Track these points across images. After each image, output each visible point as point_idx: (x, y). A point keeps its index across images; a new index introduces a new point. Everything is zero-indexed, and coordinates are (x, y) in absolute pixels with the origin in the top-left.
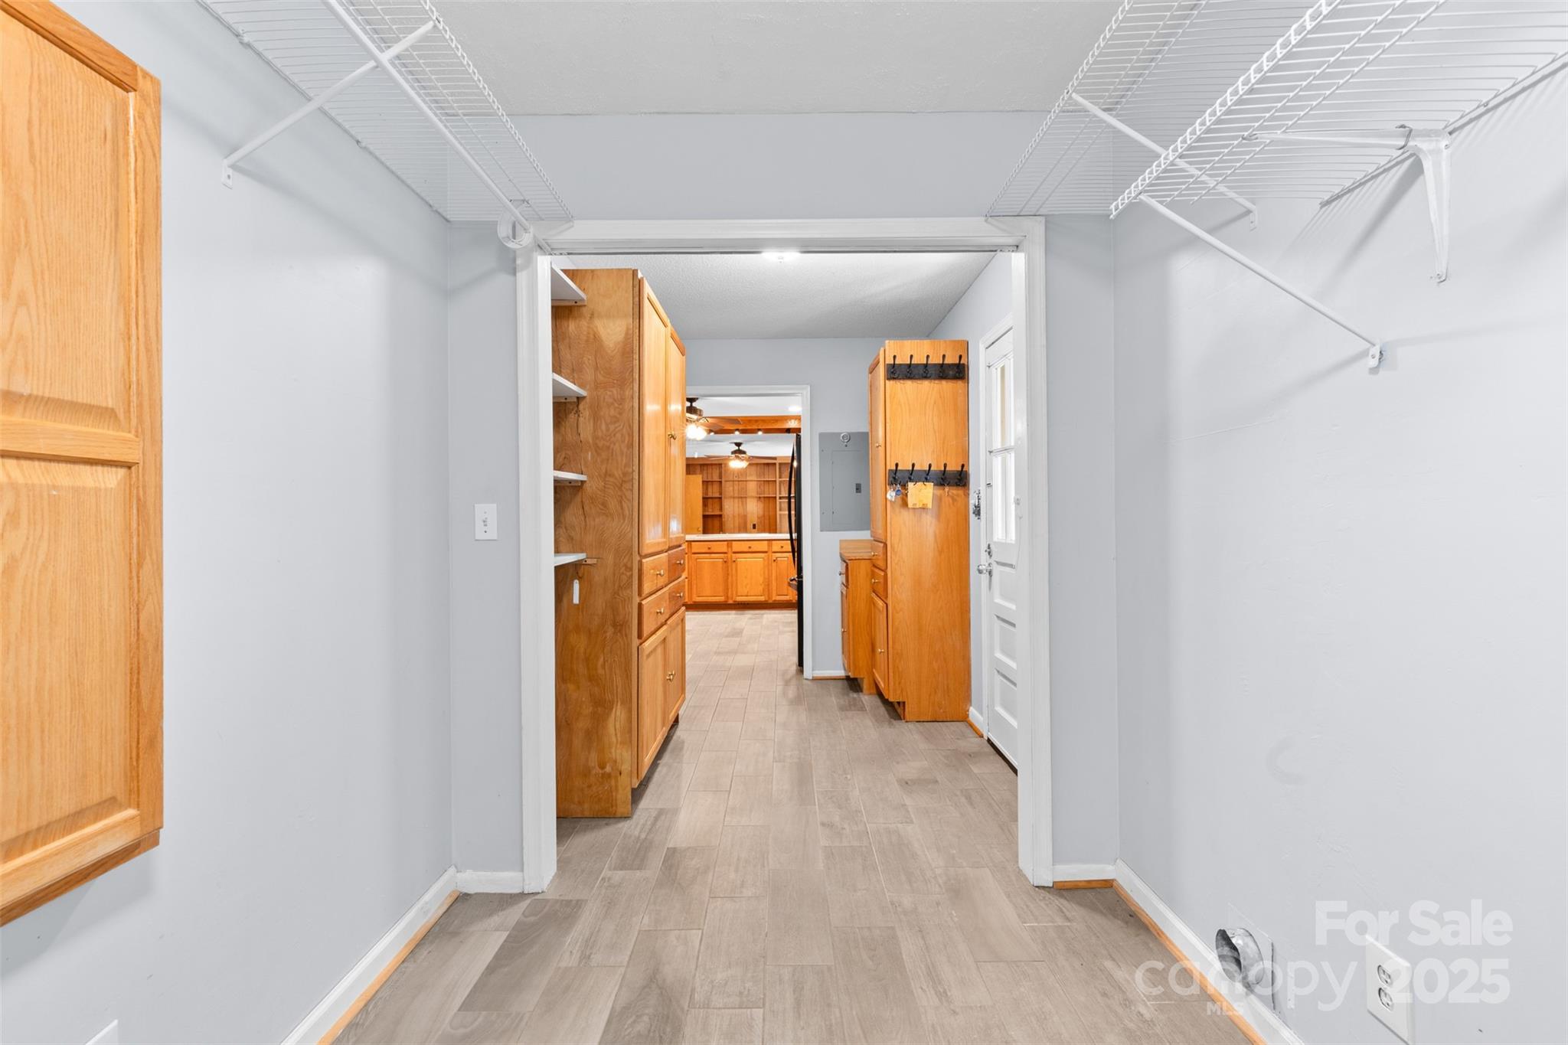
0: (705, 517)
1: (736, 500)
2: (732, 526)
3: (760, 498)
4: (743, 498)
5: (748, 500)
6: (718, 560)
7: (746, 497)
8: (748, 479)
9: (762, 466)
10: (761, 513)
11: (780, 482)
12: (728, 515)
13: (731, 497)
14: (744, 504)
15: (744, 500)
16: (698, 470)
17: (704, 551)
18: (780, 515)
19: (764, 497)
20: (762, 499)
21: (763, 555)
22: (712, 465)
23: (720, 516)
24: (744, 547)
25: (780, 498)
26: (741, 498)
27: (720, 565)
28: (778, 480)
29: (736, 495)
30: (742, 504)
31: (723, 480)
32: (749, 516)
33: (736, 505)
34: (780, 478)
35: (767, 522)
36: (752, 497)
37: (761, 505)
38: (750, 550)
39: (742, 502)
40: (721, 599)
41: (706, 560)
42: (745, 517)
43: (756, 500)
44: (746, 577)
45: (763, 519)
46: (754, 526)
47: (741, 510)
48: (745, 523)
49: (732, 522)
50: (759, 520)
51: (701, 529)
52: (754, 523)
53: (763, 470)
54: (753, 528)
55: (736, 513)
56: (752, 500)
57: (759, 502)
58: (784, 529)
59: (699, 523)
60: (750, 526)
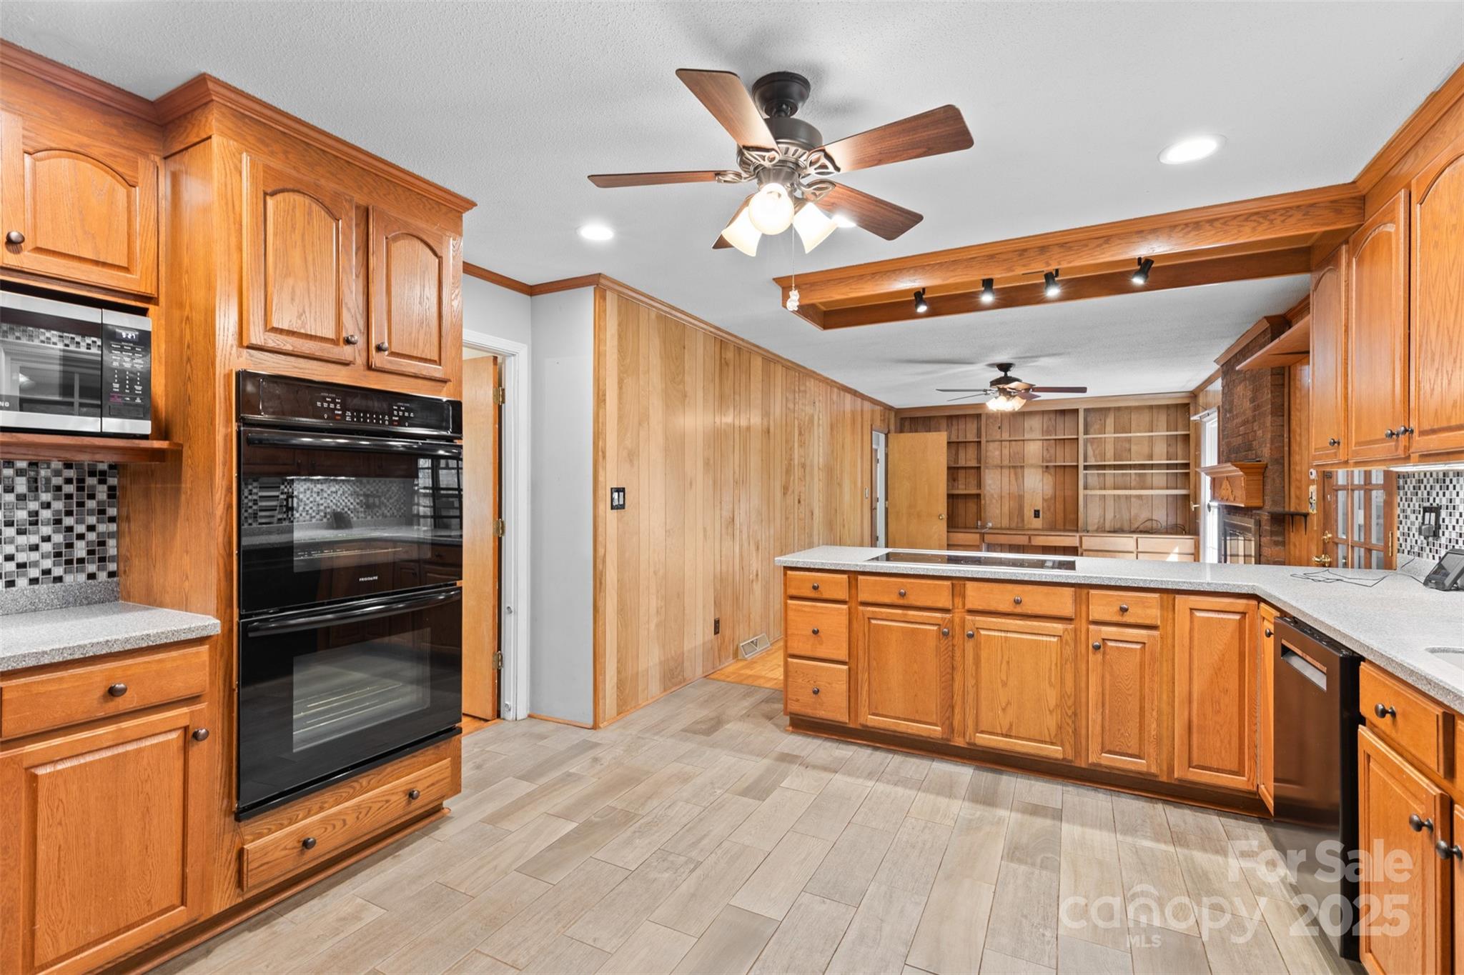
0: (951, 497)
1: (1006, 471)
2: (998, 511)
3: (1047, 467)
4: (1017, 467)
5: (1026, 471)
6: (928, 625)
7: (1022, 467)
8: (1026, 437)
9: (1053, 416)
10: (1049, 491)
11: (1086, 441)
12: (992, 495)
13: (996, 467)
14: (1019, 478)
15: (1019, 470)
16: (944, 423)
17: (887, 600)
18: (1086, 496)
19: (1055, 466)
20: (1052, 471)
21: (1058, 627)
22: (965, 416)
23: (978, 496)
24: (1001, 599)
25: (1086, 468)
26: (1014, 467)
27: (932, 643)
28: (1082, 437)
29: (1006, 463)
30: (1016, 479)
31: (983, 440)
32: (1027, 496)
33: (1006, 480)
34: (1086, 432)
35: (1060, 506)
36: (1032, 466)
37: (1049, 480)
38: (1018, 610)
39: (1016, 474)
40: (935, 731)
41: (892, 623)
42: (1021, 498)
43: (1041, 471)
44: (1004, 684)
45: (1053, 501)
46: (1037, 514)
47: (1014, 489)
48: (1021, 508)
49: (999, 506)
50: (1045, 504)
51: (944, 516)
52: (1036, 509)
53: (1053, 422)
54: (1035, 517)
55: (1005, 492)
56: (1033, 470)
57: (1046, 474)
58: (1096, 521)
59: (942, 507)
60: (1029, 513)
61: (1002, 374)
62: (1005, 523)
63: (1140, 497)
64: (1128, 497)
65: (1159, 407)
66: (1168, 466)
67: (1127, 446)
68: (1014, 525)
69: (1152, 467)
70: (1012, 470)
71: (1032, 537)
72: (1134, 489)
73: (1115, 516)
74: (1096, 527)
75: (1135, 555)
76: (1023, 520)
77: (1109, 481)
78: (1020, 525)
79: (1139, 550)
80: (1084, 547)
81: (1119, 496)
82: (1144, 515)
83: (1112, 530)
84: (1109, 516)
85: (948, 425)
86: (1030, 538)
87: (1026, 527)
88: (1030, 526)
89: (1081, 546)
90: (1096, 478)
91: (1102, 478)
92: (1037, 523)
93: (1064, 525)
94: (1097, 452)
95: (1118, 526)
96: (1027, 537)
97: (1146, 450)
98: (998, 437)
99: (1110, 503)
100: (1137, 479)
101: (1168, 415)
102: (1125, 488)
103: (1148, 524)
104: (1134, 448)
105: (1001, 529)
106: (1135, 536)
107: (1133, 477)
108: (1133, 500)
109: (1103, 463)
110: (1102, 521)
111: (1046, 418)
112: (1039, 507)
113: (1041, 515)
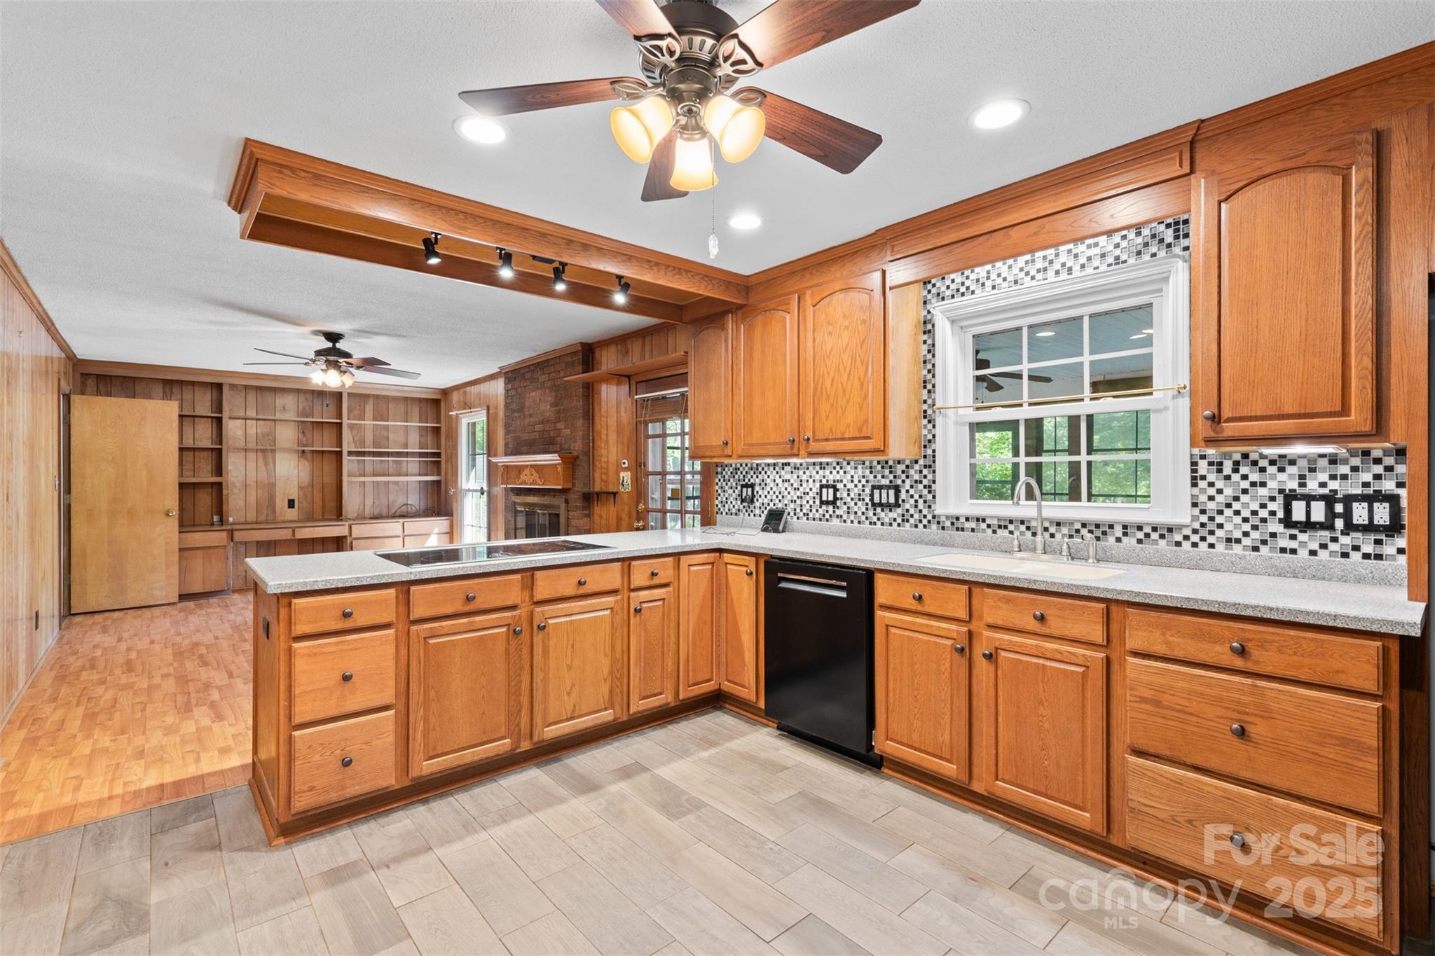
0: (184, 487)
1: (252, 456)
2: (242, 503)
4: (266, 450)
5: (278, 455)
7: (273, 451)
8: (278, 416)
9: (309, 397)
10: (306, 479)
12: (233, 484)
13: (238, 450)
14: (270, 464)
15: (269, 455)
16: (158, 389)
18: (348, 483)
19: (313, 451)
20: (309, 455)
22: (193, 383)
25: (350, 454)
26: (263, 451)
27: (501, 646)
29: (252, 445)
30: (266, 465)
31: (225, 415)
32: (279, 484)
33: (251, 465)
34: (351, 418)
35: (318, 496)
36: (287, 450)
37: (305, 466)
39: (265, 459)
40: (503, 745)
41: (456, 635)
42: (272, 486)
43: (295, 456)
45: (310, 489)
46: (291, 504)
47: (263, 475)
48: (272, 498)
49: (242, 496)
50: (301, 493)
51: (175, 512)
52: (290, 498)
53: (311, 404)
54: (289, 507)
55: (252, 479)
56: (287, 455)
57: (302, 460)
58: (357, 508)
59: (171, 500)
60: (281, 503)
61: (330, 345)
62: (252, 516)
63: (396, 483)
64: (387, 484)
65: (413, 399)
66: (421, 455)
67: (385, 434)
68: (262, 518)
69: (407, 455)
70: (260, 454)
71: (296, 530)
72: (392, 476)
73: (374, 503)
74: (356, 514)
75: (401, 538)
76: (274, 512)
77: (369, 468)
78: (270, 518)
79: (406, 533)
80: (354, 536)
81: (378, 483)
82: (401, 500)
83: (372, 516)
84: (369, 502)
85: (164, 392)
86: (294, 531)
87: (279, 520)
88: (283, 518)
89: (351, 535)
90: (356, 464)
91: (361, 465)
92: (292, 514)
93: (323, 513)
94: (357, 438)
95: (377, 512)
96: (291, 530)
97: (401, 439)
98: (242, 414)
99: (369, 489)
100: (395, 465)
101: (420, 408)
102: (384, 475)
103: (404, 508)
104: (391, 436)
105: (246, 523)
106: (401, 520)
107: (391, 464)
108: (390, 486)
109: (363, 450)
110: (362, 507)
111: (302, 398)
112: (294, 496)
113: (296, 505)
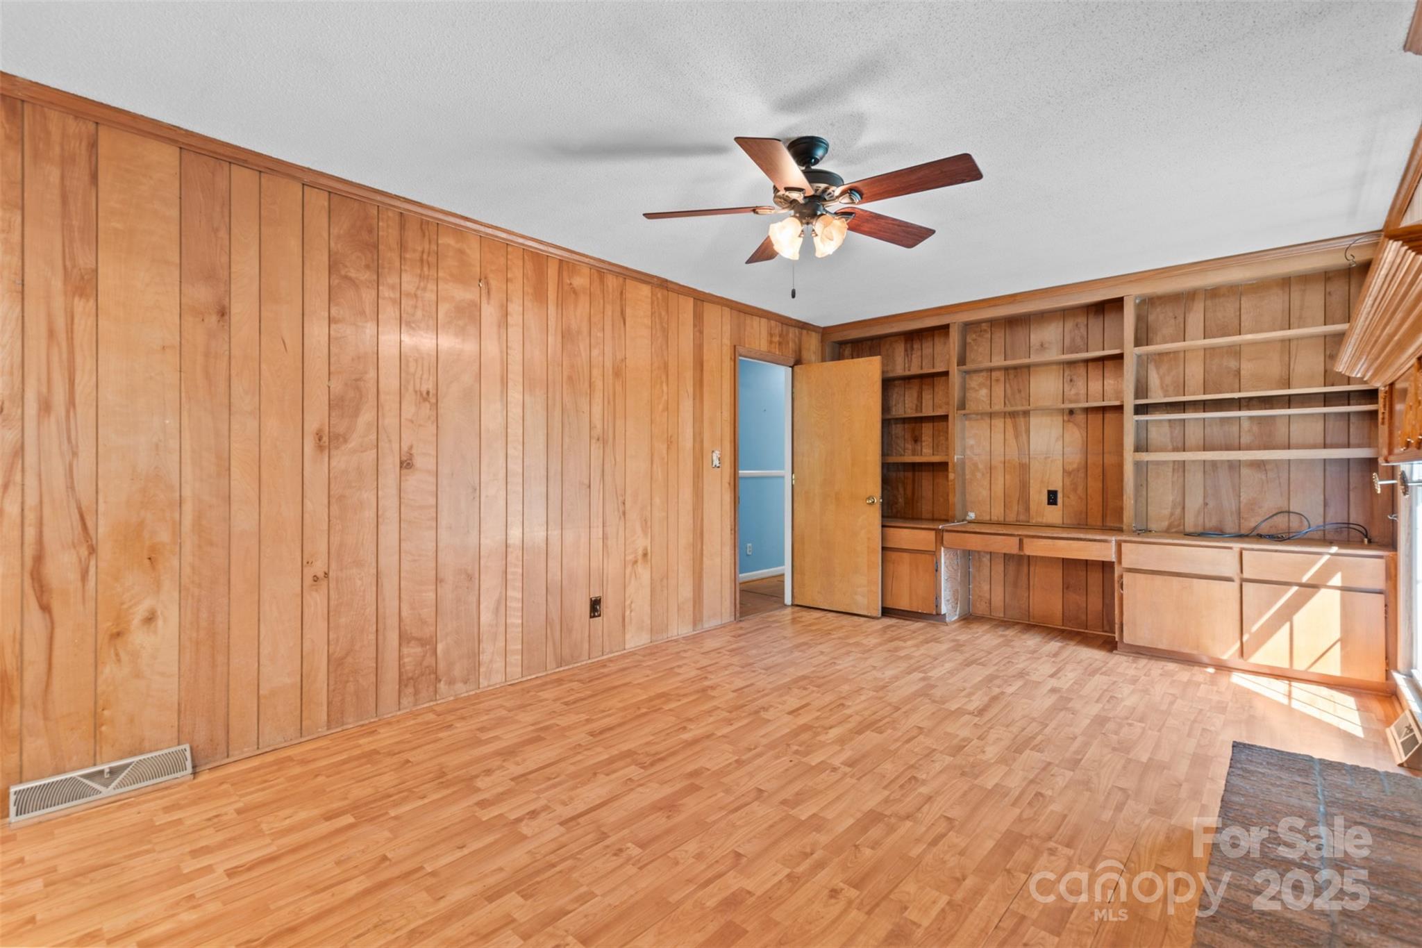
0: (886, 467)
1: (998, 423)
2: (985, 493)
3: (1071, 412)
4: (1018, 416)
5: (1034, 421)
7: (1026, 414)
8: (1034, 358)
9: (1082, 320)
10: (1075, 458)
11: (1143, 362)
12: (976, 465)
13: (982, 414)
14: (1022, 435)
15: (1021, 421)
16: (900, 348)
18: (1137, 464)
19: (1086, 410)
20: (1080, 418)
23: (943, 467)
25: (1139, 409)
26: (1013, 415)
28: (1131, 353)
29: (998, 406)
30: (1017, 437)
32: (1035, 466)
33: (998, 437)
34: (1138, 343)
35: (1093, 484)
36: (1047, 411)
37: (1075, 436)
39: (1015, 427)
42: (1024, 468)
43: (1058, 420)
45: (1082, 475)
46: (1052, 498)
47: (1013, 454)
48: (1024, 487)
49: (986, 483)
50: (1068, 481)
51: (878, 500)
52: (1051, 489)
53: (1083, 330)
54: (1049, 503)
55: (998, 459)
56: (1046, 420)
57: (1071, 425)
58: (1167, 512)
59: (873, 486)
60: (1038, 497)
62: (997, 513)
63: (1259, 465)
64: (1234, 466)
65: (1306, 279)
66: (1327, 399)
67: (1233, 364)
68: (1011, 517)
69: (1289, 401)
70: (1009, 421)
72: (1249, 448)
73: (1206, 504)
74: (1165, 524)
75: (1236, 585)
76: (1028, 509)
77: (1194, 434)
78: (1022, 517)
79: (1246, 575)
80: (1126, 564)
81: (1214, 464)
82: (1272, 502)
83: (1200, 530)
84: (1194, 502)
85: (906, 350)
87: (1034, 521)
88: (1040, 520)
89: (1120, 561)
90: (1166, 429)
91: (1177, 430)
92: (1053, 514)
93: (1104, 517)
94: (1168, 380)
95: (1212, 523)
97: (1274, 368)
98: (987, 364)
99: (1195, 480)
100: (1255, 429)
101: (1327, 294)
102: (1228, 448)
103: (1281, 522)
104: (1247, 367)
105: (991, 523)
106: (1237, 546)
107: (1246, 425)
108: (1245, 471)
109: (1181, 400)
110: (1178, 511)
111: (1070, 325)
112: (1057, 485)
113: (1060, 500)
